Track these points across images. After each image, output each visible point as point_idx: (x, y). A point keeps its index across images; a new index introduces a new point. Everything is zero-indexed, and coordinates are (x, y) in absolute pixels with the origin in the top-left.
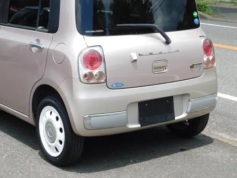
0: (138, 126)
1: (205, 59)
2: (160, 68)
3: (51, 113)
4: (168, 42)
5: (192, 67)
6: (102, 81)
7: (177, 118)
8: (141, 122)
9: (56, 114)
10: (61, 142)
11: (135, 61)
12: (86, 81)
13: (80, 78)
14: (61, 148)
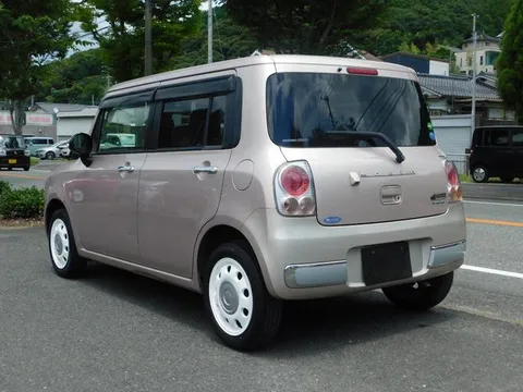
0: (362, 285)
1: (450, 189)
2: (390, 197)
3: (229, 269)
4: (400, 159)
5: (433, 198)
6: (311, 213)
7: (415, 275)
8: (365, 279)
9: (237, 268)
10: (246, 312)
11: (357, 183)
12: (286, 213)
13: (277, 207)
14: (246, 321)
